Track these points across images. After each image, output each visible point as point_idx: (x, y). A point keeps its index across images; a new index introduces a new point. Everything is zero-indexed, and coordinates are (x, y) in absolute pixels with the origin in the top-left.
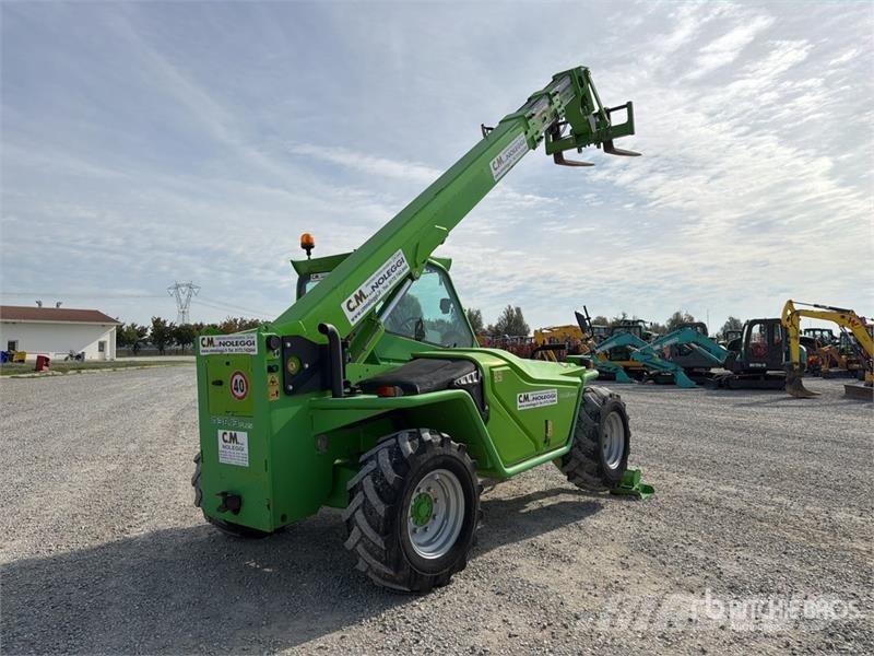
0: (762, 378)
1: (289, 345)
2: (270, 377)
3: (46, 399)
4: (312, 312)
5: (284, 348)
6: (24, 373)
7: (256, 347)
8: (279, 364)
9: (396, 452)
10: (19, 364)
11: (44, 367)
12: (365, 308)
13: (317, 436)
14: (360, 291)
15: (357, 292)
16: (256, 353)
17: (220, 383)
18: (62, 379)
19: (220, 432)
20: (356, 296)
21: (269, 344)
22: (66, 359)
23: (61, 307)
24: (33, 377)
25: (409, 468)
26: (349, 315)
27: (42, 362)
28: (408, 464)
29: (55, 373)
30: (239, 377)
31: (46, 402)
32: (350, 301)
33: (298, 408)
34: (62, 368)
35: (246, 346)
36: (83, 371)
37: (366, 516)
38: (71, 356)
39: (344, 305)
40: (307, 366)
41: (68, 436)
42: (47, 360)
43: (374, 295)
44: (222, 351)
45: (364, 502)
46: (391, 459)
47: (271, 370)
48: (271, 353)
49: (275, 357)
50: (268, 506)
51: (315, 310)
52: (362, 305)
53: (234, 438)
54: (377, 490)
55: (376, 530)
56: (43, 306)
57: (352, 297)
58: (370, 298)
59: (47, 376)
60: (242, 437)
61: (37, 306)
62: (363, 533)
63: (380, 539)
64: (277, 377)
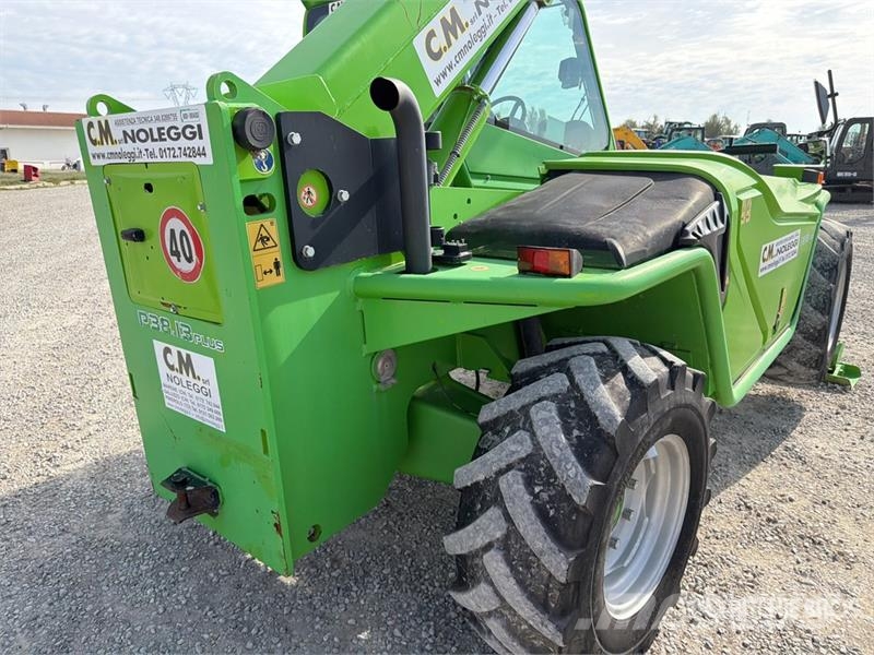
0: (850, 190)
1: (297, 139)
2: (252, 226)
3: (26, 216)
4: (347, 55)
5: (283, 144)
6: (12, 184)
7: (205, 143)
8: (275, 190)
9: (577, 411)
10: (11, 174)
11: (33, 178)
12: (461, 53)
13: (374, 355)
14: (453, 11)
15: (445, 13)
16: (208, 160)
17: (138, 235)
18: (52, 191)
19: (159, 346)
20: (444, 21)
21: (241, 134)
22: (63, 168)
23: (48, 110)
24: (21, 189)
25: (617, 455)
26: (432, 69)
27: (30, 173)
28: (613, 448)
29: (46, 184)
30: (176, 224)
31: (24, 219)
32: (431, 34)
33: (331, 297)
34: (54, 179)
35: (183, 142)
36: (77, 182)
37: (513, 569)
38: (68, 165)
39: (419, 43)
40: (345, 196)
41: (32, 269)
42: (35, 169)
43: (479, 24)
44: (131, 155)
45: (507, 537)
46: (567, 432)
47: (253, 205)
48: (250, 161)
49: (260, 172)
50: (277, 526)
51: (355, 47)
52: (457, 45)
53: (186, 365)
54: (541, 512)
55: (542, 604)
56: (29, 110)
57: (435, 25)
58: (472, 29)
59: (38, 187)
60: (204, 366)
61: (22, 109)
62: (502, 599)
63: (551, 627)
64: (273, 224)
